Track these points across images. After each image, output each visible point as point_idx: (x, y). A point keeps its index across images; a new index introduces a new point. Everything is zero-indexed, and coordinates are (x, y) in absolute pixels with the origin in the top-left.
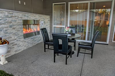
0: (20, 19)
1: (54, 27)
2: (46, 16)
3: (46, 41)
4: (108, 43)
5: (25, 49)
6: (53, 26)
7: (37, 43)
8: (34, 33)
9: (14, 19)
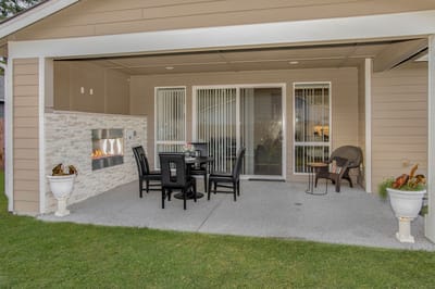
0: (88, 127)
1: (158, 145)
2: (138, 119)
3: (145, 174)
4: (284, 177)
5: (93, 195)
6: (156, 142)
7: (118, 184)
8: (102, 161)
9: (78, 128)
